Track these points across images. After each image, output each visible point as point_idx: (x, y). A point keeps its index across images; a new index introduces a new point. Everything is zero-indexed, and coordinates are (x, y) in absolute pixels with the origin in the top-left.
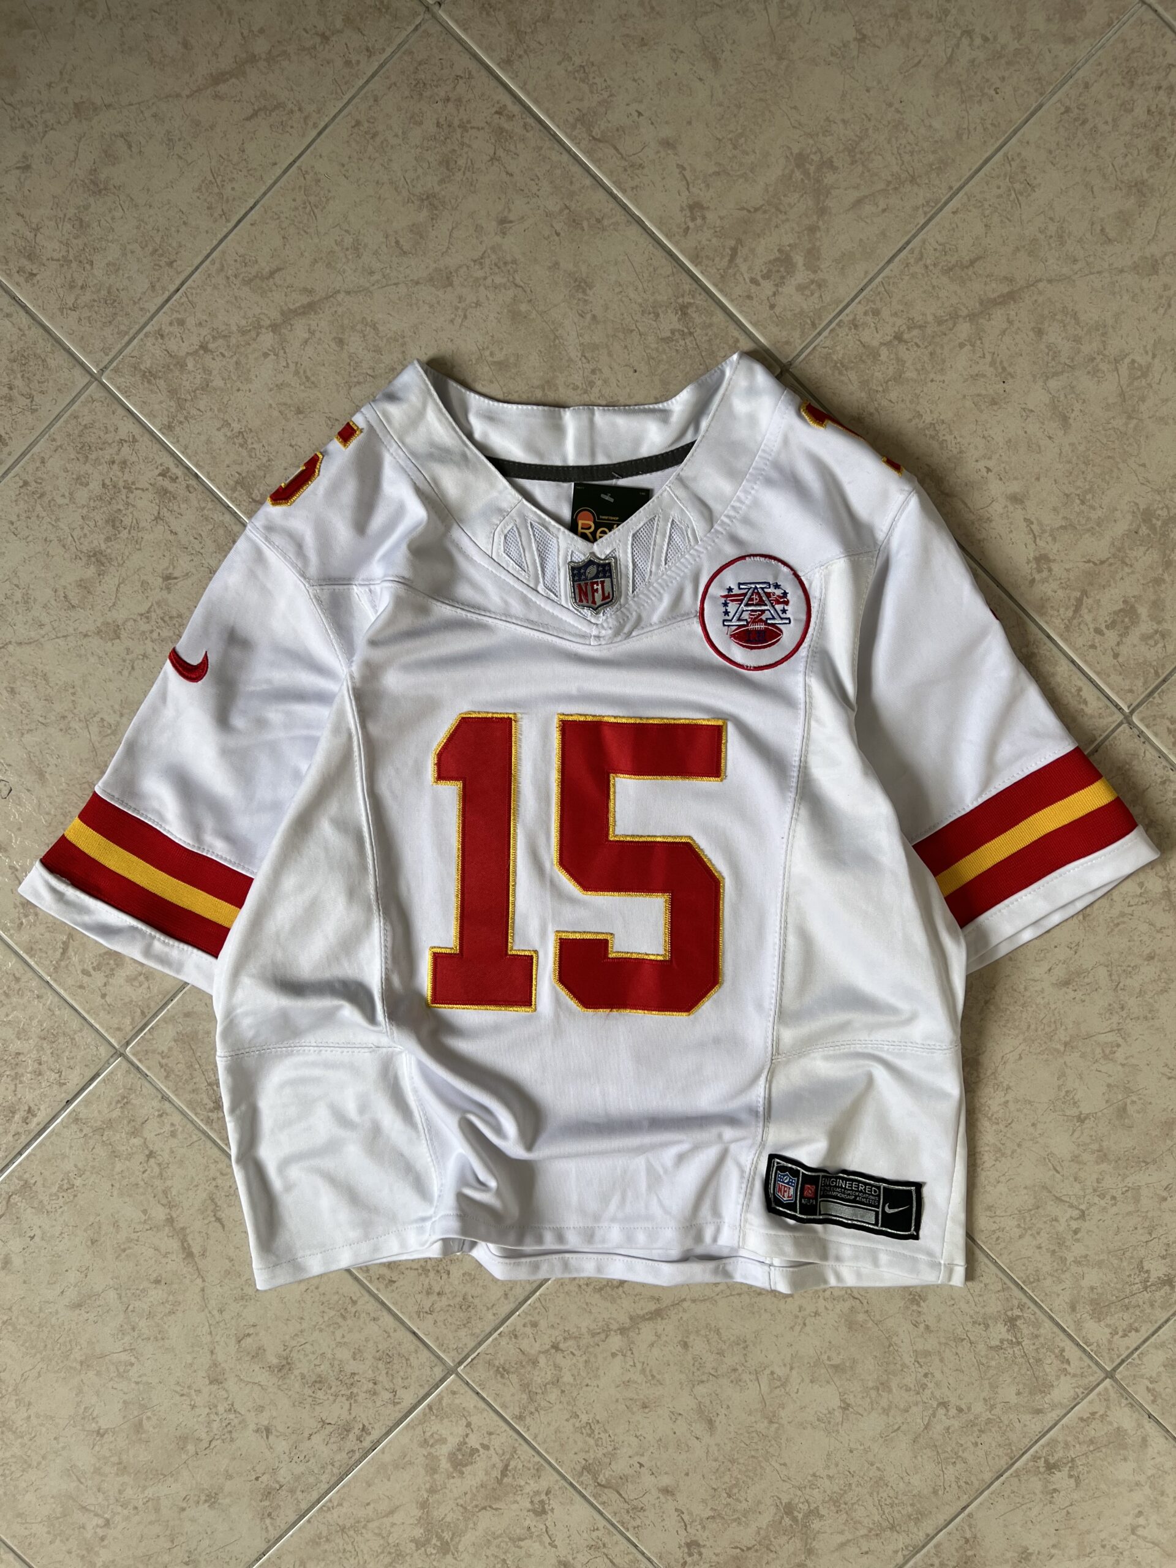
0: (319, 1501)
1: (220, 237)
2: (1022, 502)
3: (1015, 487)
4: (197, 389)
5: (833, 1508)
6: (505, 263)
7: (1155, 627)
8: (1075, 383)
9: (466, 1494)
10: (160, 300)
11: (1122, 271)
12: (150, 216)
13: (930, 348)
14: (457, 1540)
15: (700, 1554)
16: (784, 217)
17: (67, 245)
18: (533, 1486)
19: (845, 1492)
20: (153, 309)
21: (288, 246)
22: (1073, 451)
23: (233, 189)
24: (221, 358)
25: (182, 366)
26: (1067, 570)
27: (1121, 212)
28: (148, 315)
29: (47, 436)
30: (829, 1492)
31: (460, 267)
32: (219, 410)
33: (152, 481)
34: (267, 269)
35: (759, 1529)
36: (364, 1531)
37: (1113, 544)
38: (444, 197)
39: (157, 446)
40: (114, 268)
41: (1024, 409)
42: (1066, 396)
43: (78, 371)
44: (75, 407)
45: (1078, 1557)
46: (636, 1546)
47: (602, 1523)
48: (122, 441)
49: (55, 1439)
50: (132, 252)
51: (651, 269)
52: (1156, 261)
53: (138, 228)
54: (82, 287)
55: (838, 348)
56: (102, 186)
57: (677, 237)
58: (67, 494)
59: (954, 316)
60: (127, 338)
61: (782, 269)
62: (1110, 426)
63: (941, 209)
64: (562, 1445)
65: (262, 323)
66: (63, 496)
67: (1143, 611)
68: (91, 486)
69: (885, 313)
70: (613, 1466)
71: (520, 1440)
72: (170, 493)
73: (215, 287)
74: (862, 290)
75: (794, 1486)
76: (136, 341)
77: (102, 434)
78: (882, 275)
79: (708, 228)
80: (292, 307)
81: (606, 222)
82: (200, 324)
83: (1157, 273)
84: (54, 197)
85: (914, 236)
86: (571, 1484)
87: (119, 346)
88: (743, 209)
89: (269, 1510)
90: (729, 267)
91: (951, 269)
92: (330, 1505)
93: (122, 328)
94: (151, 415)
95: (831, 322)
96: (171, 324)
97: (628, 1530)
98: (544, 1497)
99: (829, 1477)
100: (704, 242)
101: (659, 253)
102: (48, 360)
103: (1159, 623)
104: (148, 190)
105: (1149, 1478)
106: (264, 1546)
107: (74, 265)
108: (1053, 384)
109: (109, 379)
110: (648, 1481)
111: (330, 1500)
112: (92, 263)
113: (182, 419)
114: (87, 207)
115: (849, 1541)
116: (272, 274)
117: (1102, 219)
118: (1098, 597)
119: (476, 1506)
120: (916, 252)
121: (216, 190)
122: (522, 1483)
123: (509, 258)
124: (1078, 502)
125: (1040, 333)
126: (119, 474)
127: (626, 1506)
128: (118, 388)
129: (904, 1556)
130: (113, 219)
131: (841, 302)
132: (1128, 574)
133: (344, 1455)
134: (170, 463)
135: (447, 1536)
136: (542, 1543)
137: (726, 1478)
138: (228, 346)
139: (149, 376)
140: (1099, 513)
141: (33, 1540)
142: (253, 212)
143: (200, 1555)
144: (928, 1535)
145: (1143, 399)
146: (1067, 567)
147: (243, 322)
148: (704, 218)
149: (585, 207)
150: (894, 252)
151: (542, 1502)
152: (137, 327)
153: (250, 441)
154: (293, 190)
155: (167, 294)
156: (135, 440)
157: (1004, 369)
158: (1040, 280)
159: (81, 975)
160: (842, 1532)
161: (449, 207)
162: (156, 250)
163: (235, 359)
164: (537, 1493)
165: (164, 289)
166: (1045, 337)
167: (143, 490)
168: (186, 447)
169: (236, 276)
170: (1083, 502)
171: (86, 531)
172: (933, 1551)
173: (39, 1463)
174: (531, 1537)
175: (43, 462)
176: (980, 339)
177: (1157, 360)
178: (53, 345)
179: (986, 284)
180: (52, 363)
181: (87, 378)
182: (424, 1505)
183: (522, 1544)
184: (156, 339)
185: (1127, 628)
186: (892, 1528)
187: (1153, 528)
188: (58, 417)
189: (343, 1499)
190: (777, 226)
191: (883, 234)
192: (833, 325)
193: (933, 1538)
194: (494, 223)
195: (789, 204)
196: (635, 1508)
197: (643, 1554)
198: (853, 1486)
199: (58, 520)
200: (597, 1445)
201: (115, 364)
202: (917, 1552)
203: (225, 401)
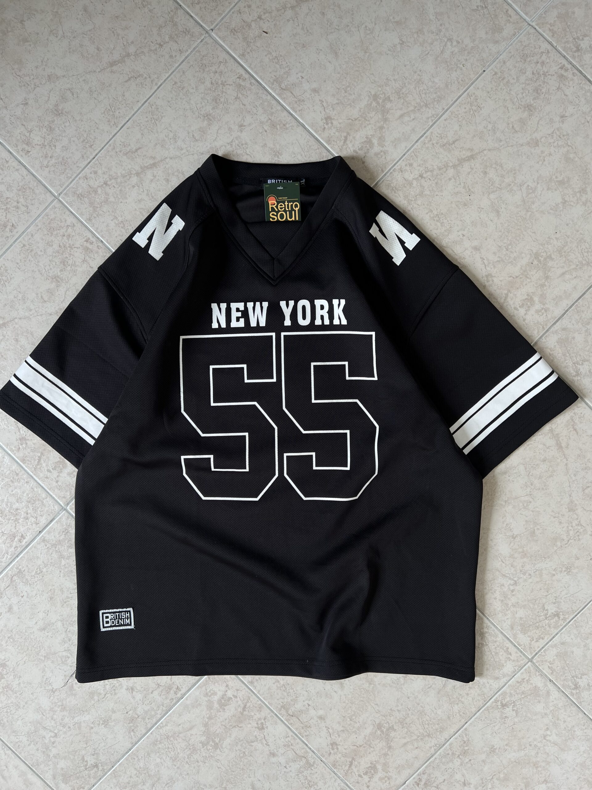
0: (156, 724)
1: (113, 134)
2: (479, 250)
3: (476, 243)
4: (102, 202)
5: (400, 726)
6: (242, 145)
7: (542, 306)
8: (502, 196)
9: (226, 719)
10: (86, 162)
11: (522, 145)
12: (82, 125)
13: (436, 181)
14: (222, 742)
15: (337, 749)
16: (368, 123)
17: (44, 138)
18: (258, 716)
19: (406, 718)
20: (83, 167)
21: (144, 138)
22: (502, 226)
23: (119, 113)
24: (113, 188)
25: (95, 192)
26: (501, 281)
27: (521, 119)
28: (81, 169)
29: (34, 224)
30: (398, 718)
31: (222, 146)
32: (113, 212)
33: (82, 244)
34: (135, 148)
35: (365, 736)
36: (178, 738)
37: (521, 268)
38: (214, 115)
39: (84, 228)
40: (65, 148)
41: (479, 208)
42: (498, 202)
43: (48, 194)
44: (47, 211)
45: (518, 751)
46: (307, 745)
47: (291, 734)
48: (68, 226)
49: (32, 694)
50: (74, 141)
51: (308, 146)
52: (538, 140)
53: (76, 130)
54: (51, 157)
55: (394, 181)
56: (60, 112)
57: (320, 132)
58: (43, 250)
59: (446, 166)
60: (71, 180)
61: (368, 146)
62: (519, 215)
63: (439, 118)
64: (271, 696)
65: (132, 172)
66: (41, 251)
67: (536, 299)
68: (54, 247)
69: (415, 165)
70: (296, 706)
71: (252, 693)
72: (90, 249)
73: (111, 156)
74: (404, 155)
75: (382, 715)
76: (75, 181)
77: (59, 223)
78: (413, 148)
79: (334, 128)
80: (146, 165)
81: (287, 126)
82: (104, 173)
83: (538, 146)
84: (38, 117)
85: (428, 131)
86: (276, 715)
87: (67, 183)
88: (350, 119)
89: (133, 728)
90: (343, 145)
91: (444, 145)
92: (161, 725)
93: (69, 175)
94: (81, 214)
95: (390, 169)
96: (91, 173)
97: (303, 737)
98: (263, 721)
99: (398, 710)
100: (332, 134)
101: (312, 139)
102: (35, 189)
103: (544, 305)
104: (81, 114)
105: (551, 711)
106: (130, 746)
107: (47, 147)
108: (492, 196)
109: (62, 198)
110: (312, 712)
111: (162, 723)
112: (55, 146)
113: (96, 216)
114: (53, 121)
115: (408, 742)
116: (136, 150)
117: (513, 122)
118: (515, 293)
119: (231, 726)
120: (429, 137)
121: (111, 113)
122: (253, 714)
123: (244, 142)
124: (505, 249)
125: (485, 173)
126: (67, 241)
127: (302, 725)
128: (67, 202)
129: (435, 750)
130: (65, 126)
131: (395, 160)
132: (529, 282)
133: (168, 701)
134: (89, 235)
135: (217, 740)
136: (262, 743)
137: (349, 712)
138: (117, 183)
139: (80, 196)
140: (515, 254)
141: (20, 744)
142: (128, 123)
143: (99, 750)
144: (446, 739)
145: (533, 203)
146: (501, 279)
147: (124, 172)
148: (332, 123)
149: (278, 119)
150: (418, 138)
151: (262, 723)
152: (75, 175)
153: (126, 225)
154: (146, 113)
155: (89, 160)
156: (74, 226)
157: (469, 190)
158: (485, 150)
159: (46, 472)
160: (405, 738)
161: (217, 120)
162: (84, 140)
163: (120, 188)
164: (260, 719)
165: (88, 157)
166: (488, 175)
167: (77, 248)
168: (97, 228)
169: (120, 151)
170: (507, 250)
171: (51, 267)
172: (448, 747)
173: (24, 706)
174: (257, 741)
175: (32, 236)
176: (458, 176)
177: (539, 185)
178: (37, 183)
179: (460, 152)
180: (37, 191)
181: (53, 198)
182: (206, 725)
183: (252, 744)
184: (84, 180)
185: (529, 307)
186: (429, 736)
187: (539, 261)
188: (39, 216)
189: (168, 722)
190: (365, 127)
191: (413, 130)
192: (391, 171)
193: (448, 740)
194: (237, 127)
195: (371, 117)
196: (306, 726)
197: (310, 749)
198: (410, 715)
199: (38, 262)
200: (288, 696)
201: (65, 191)
202: (441, 748)
203: (115, 207)
